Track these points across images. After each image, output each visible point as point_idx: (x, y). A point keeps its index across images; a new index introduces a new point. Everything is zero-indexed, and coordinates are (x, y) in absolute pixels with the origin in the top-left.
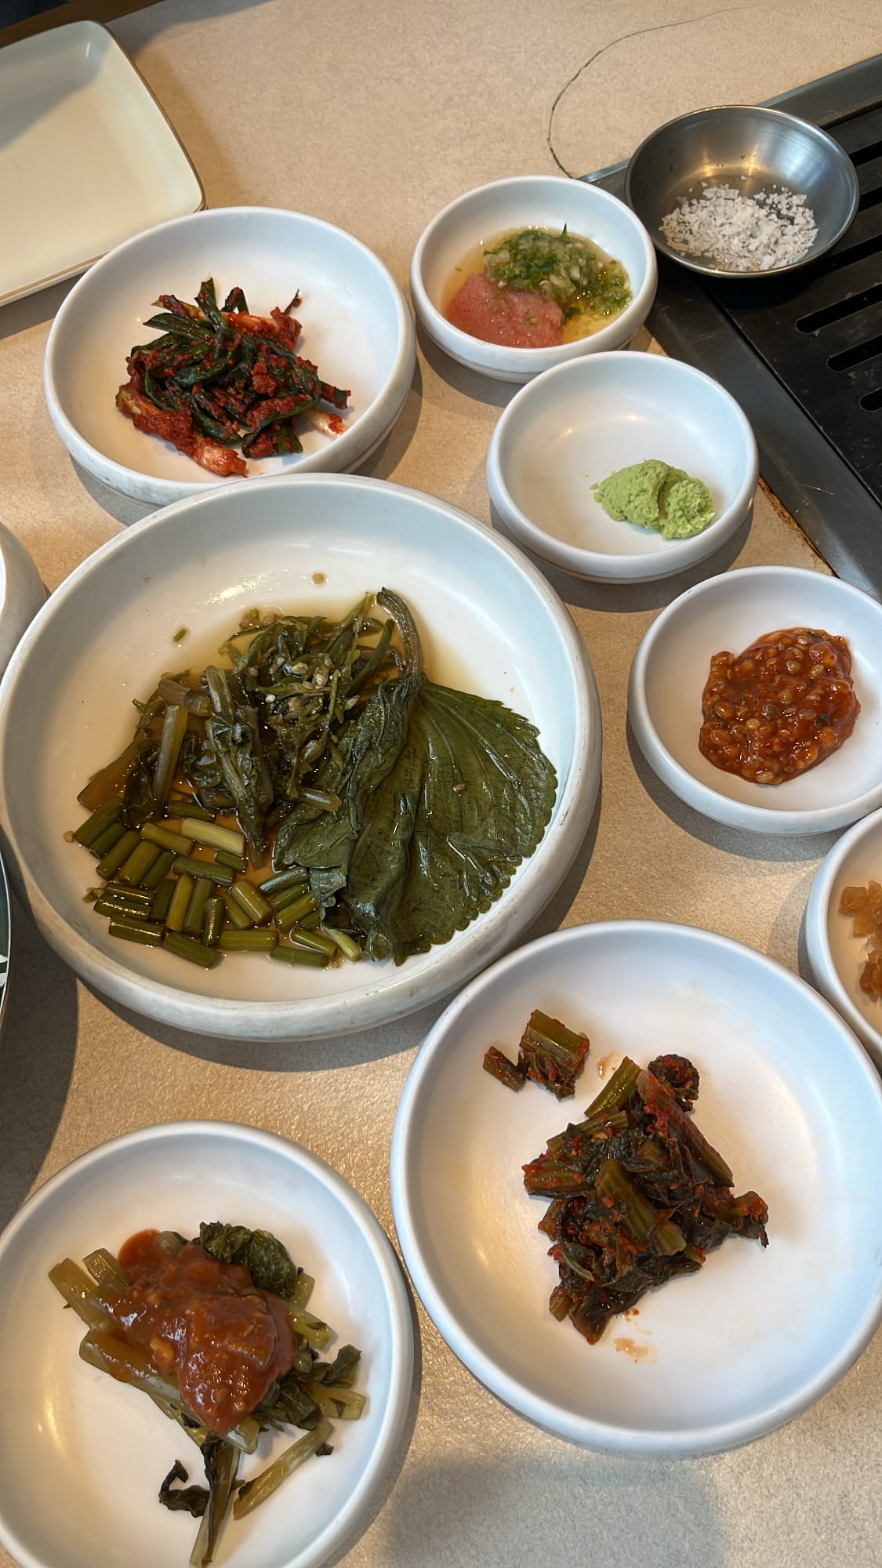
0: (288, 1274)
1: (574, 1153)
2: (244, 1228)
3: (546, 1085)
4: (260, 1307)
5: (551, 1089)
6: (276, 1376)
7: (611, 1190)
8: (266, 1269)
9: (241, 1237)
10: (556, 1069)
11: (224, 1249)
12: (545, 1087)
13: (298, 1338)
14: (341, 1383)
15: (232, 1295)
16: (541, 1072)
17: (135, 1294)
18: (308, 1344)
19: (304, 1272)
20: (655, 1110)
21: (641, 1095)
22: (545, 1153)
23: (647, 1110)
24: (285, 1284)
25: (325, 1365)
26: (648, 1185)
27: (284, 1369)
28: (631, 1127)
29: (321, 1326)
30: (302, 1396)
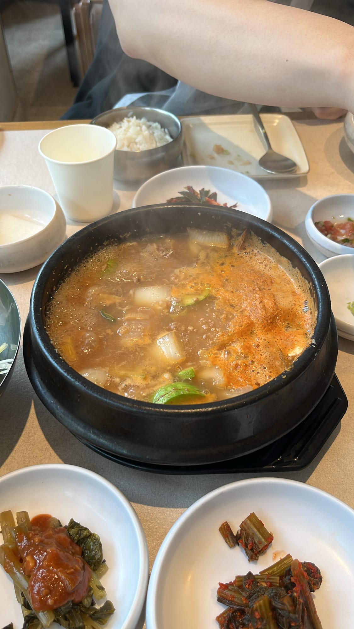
0: (98, 559)
1: (247, 586)
2: (88, 530)
3: (246, 550)
4: (80, 564)
5: (246, 553)
6: (73, 599)
7: (261, 610)
8: (90, 552)
9: (85, 533)
10: (253, 544)
11: (76, 535)
12: (244, 551)
13: (90, 589)
14: (99, 621)
15: (70, 554)
16: (245, 542)
17: (31, 535)
18: (93, 594)
19: (106, 563)
20: (296, 581)
21: (292, 570)
22: (233, 582)
23: (293, 580)
24: (95, 563)
25: (96, 609)
26: (280, 617)
27: (78, 599)
28: (280, 586)
29: (102, 588)
30: (80, 616)
